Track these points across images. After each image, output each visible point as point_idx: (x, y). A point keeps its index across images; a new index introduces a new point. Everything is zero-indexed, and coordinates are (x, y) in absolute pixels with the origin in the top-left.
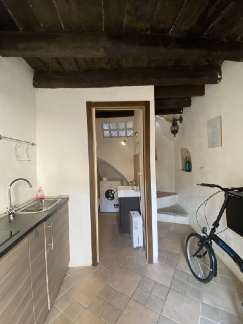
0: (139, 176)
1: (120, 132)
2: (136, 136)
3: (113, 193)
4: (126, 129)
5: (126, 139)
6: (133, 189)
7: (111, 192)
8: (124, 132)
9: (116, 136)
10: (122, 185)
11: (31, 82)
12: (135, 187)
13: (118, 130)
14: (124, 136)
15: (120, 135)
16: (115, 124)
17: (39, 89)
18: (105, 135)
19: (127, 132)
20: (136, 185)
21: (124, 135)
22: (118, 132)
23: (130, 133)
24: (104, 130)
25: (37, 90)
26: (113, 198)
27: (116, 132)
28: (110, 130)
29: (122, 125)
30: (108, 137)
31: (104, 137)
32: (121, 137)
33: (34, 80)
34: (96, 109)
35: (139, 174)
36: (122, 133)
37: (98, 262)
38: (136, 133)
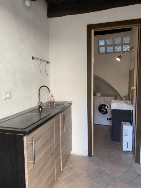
0: (133, 90)
1: (116, 48)
2: (133, 52)
3: (106, 107)
4: (122, 44)
5: (122, 55)
6: (126, 103)
7: (104, 107)
8: (120, 47)
9: (112, 51)
10: (115, 99)
11: (45, 13)
12: (128, 102)
13: (114, 45)
14: (120, 52)
15: (116, 51)
16: (112, 40)
17: (51, 18)
18: (101, 51)
19: (124, 47)
20: (129, 99)
21: (120, 50)
22: (114, 48)
23: (127, 48)
24: (99, 46)
25: (50, 19)
26: (106, 112)
27: (112, 48)
28: (106, 46)
29: (118, 41)
30: (103, 53)
31: (100, 53)
32: (117, 52)
33: (48, 12)
34: (94, 30)
35: (133, 88)
36: (118, 49)
37: (93, 154)
38: (132, 48)
